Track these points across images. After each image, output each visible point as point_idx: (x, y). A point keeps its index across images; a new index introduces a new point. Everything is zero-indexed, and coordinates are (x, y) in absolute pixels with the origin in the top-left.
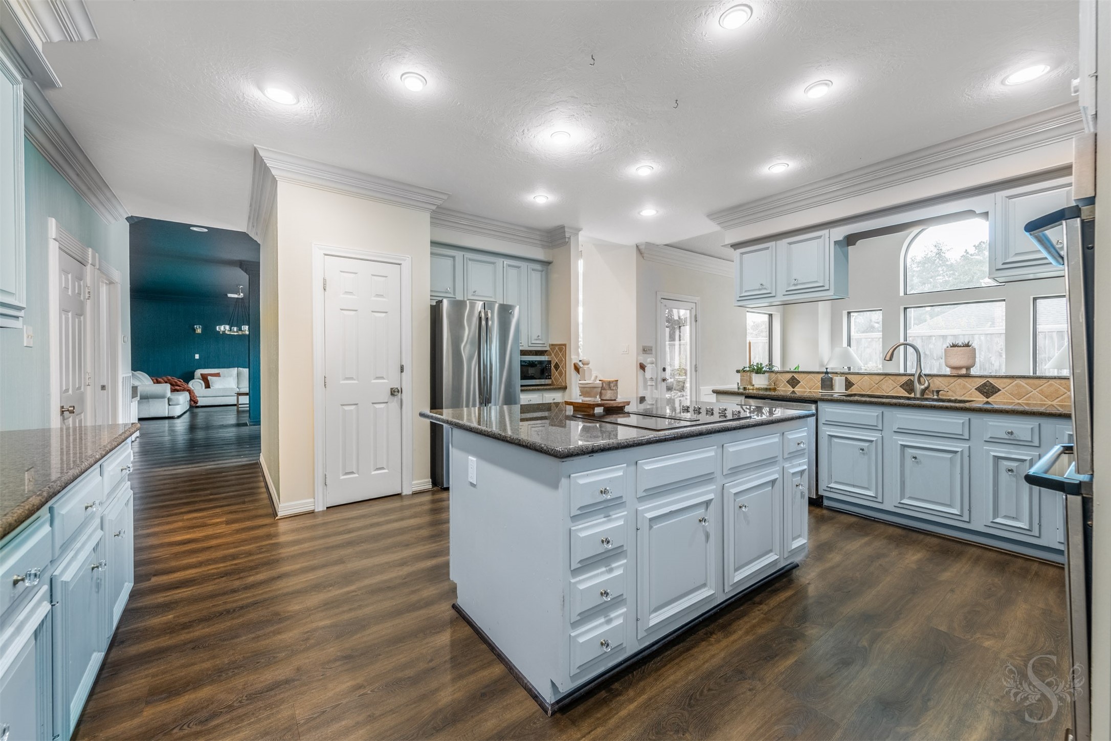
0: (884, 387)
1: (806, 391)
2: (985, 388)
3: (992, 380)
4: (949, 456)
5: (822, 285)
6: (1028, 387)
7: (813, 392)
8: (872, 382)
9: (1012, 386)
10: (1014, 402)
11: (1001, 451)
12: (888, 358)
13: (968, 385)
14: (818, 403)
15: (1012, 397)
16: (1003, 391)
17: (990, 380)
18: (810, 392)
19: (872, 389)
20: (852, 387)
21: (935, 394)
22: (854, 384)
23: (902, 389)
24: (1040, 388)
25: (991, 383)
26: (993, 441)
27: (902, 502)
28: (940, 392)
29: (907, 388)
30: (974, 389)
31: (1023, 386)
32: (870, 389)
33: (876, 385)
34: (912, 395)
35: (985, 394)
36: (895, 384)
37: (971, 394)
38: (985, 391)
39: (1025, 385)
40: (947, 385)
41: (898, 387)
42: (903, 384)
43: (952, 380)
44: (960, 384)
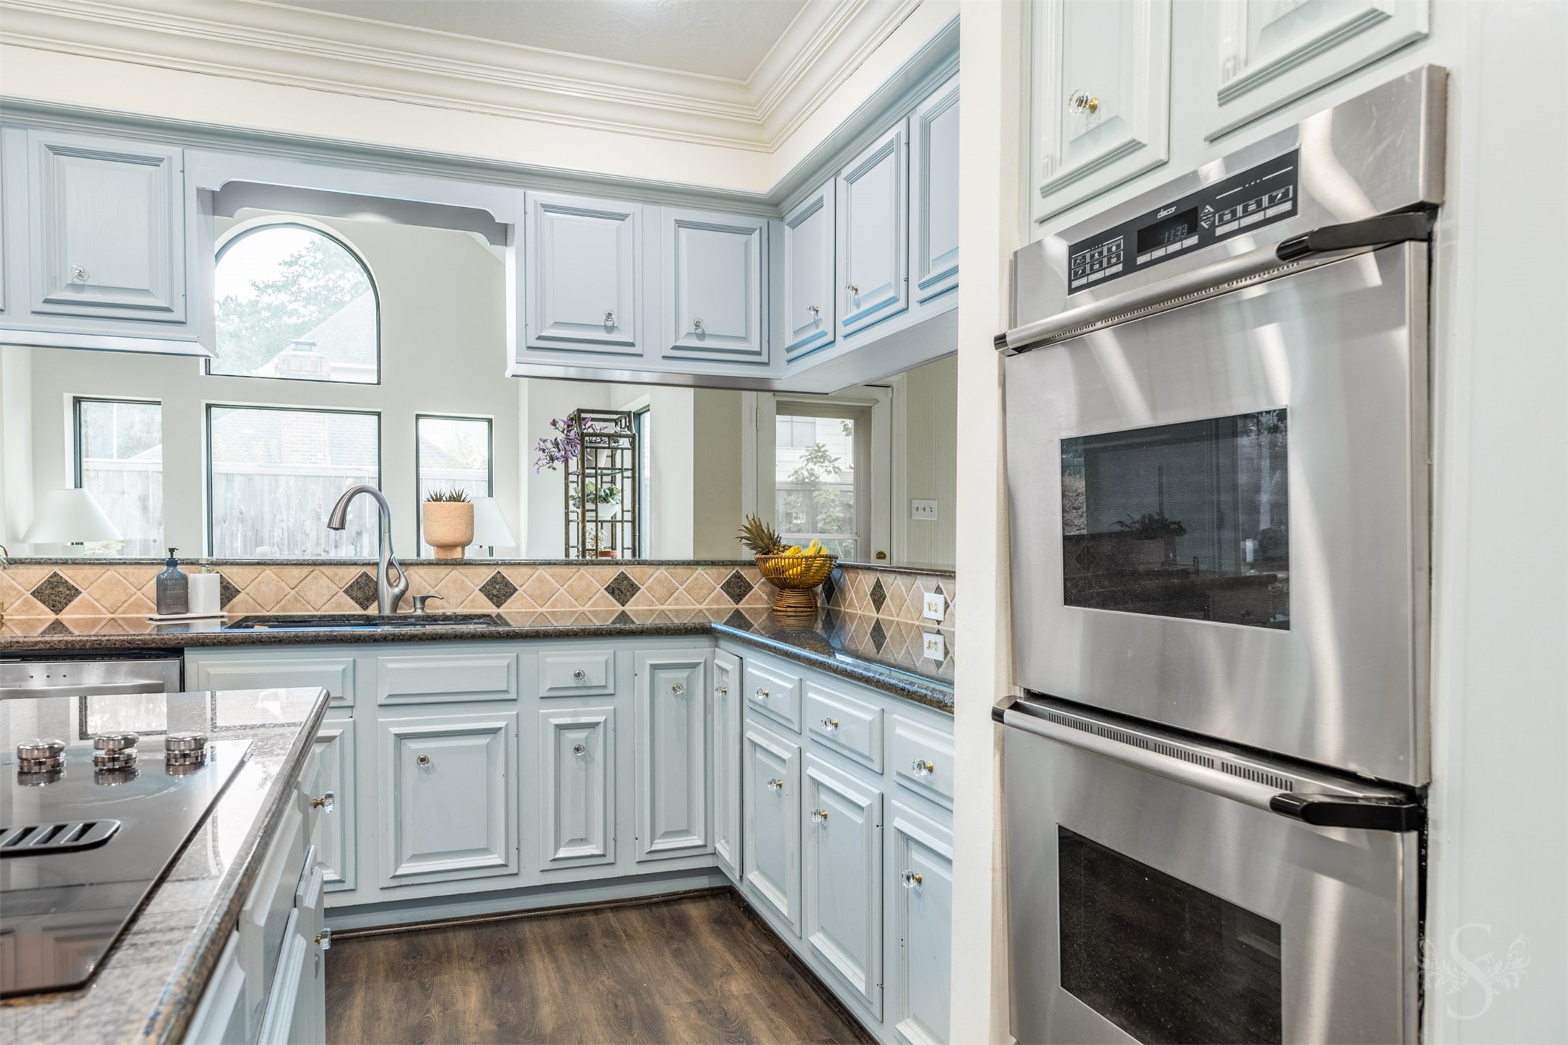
0: (311, 596)
1: (100, 620)
2: (495, 588)
3: (504, 570)
4: (483, 741)
5: (164, 305)
6: (553, 581)
7: (124, 619)
8: (283, 583)
9: (533, 580)
10: (536, 612)
11: (564, 714)
12: (336, 524)
13: (469, 583)
14: (185, 652)
15: (533, 602)
16: (520, 590)
17: (502, 569)
18: (113, 619)
19: (283, 602)
20: (235, 600)
21: (418, 605)
22: (237, 592)
23: (349, 599)
24: (569, 582)
25: (503, 577)
26: (556, 695)
27: (398, 873)
28: (428, 602)
29: (360, 594)
30: (477, 591)
31: (548, 581)
32: (278, 602)
33: (293, 592)
34: (372, 610)
35: (495, 600)
36: (334, 586)
37: (473, 601)
38: (495, 592)
39: (550, 578)
40: (434, 583)
41: (341, 593)
42: (351, 586)
43: (441, 571)
44: (456, 581)
